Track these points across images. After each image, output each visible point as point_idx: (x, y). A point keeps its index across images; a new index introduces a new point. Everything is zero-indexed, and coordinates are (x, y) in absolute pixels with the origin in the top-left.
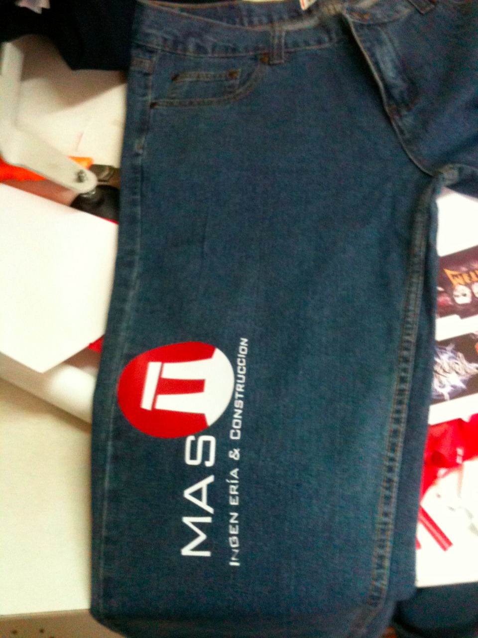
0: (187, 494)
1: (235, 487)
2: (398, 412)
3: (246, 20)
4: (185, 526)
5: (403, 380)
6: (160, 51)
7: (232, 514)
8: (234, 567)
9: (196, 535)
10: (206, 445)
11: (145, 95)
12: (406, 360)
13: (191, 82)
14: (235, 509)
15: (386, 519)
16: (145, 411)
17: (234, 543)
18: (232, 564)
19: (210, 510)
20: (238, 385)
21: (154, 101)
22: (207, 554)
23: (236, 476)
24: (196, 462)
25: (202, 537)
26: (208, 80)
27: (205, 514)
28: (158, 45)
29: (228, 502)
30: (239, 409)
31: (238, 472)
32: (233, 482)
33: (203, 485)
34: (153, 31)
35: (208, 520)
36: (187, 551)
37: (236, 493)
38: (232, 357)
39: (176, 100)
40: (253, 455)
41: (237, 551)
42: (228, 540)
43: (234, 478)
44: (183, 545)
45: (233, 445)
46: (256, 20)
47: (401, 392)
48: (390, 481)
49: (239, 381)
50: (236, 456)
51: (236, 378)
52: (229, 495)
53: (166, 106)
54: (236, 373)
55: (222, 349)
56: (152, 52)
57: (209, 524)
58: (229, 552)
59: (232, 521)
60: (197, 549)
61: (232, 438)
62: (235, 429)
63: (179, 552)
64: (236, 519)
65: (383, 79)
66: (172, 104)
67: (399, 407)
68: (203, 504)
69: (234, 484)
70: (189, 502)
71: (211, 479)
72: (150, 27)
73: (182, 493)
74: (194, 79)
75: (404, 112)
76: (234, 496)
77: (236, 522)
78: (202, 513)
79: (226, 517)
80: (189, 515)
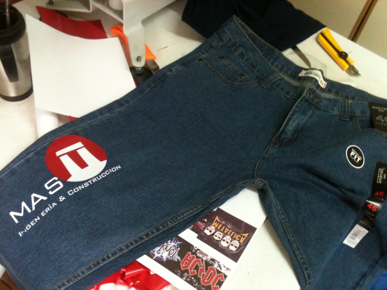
0: (33, 195)
1: (49, 210)
2: (132, 244)
3: (272, 60)
4: (21, 205)
5: (147, 235)
6: (224, 42)
7: (38, 217)
8: (19, 235)
9: (20, 212)
10: (58, 186)
11: (203, 54)
12: (158, 230)
13: (224, 64)
14: (41, 217)
15: (80, 274)
16: (56, 155)
17: (28, 227)
18: (20, 233)
19: (34, 209)
20: (95, 178)
21: (203, 58)
22: (17, 222)
23: (53, 206)
24: (48, 188)
25: (21, 215)
26: (231, 69)
27: (31, 208)
28: (226, 39)
29: (41, 212)
30: (84, 186)
31: (55, 205)
32: (50, 207)
33: (41, 198)
34: (228, 32)
35: (29, 211)
36: (12, 214)
37: (47, 211)
38: (106, 168)
39: (211, 66)
40: (67, 205)
41: (26, 231)
42: (28, 224)
43: (52, 206)
44: (13, 211)
45: (65, 195)
46: (276, 63)
47: (142, 238)
48: (98, 263)
49: (97, 177)
50: (61, 200)
51: (98, 176)
52: (44, 210)
53: (204, 64)
54: (100, 174)
55: (107, 162)
56: (221, 40)
57: (28, 212)
58: (23, 228)
59: (36, 220)
60: (16, 217)
61: (68, 192)
62: (73, 191)
63: (10, 212)
64: (37, 220)
65: (285, 126)
66: (207, 65)
67: (134, 243)
68: (34, 204)
69: (50, 208)
70: (31, 199)
71: (45, 198)
72: (228, 30)
73: (32, 193)
74: (227, 64)
75: (276, 146)
76: (45, 212)
77: (36, 221)
78: (30, 206)
79: (35, 216)
80: (26, 203)
